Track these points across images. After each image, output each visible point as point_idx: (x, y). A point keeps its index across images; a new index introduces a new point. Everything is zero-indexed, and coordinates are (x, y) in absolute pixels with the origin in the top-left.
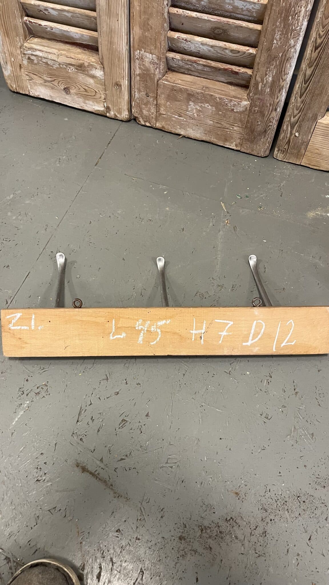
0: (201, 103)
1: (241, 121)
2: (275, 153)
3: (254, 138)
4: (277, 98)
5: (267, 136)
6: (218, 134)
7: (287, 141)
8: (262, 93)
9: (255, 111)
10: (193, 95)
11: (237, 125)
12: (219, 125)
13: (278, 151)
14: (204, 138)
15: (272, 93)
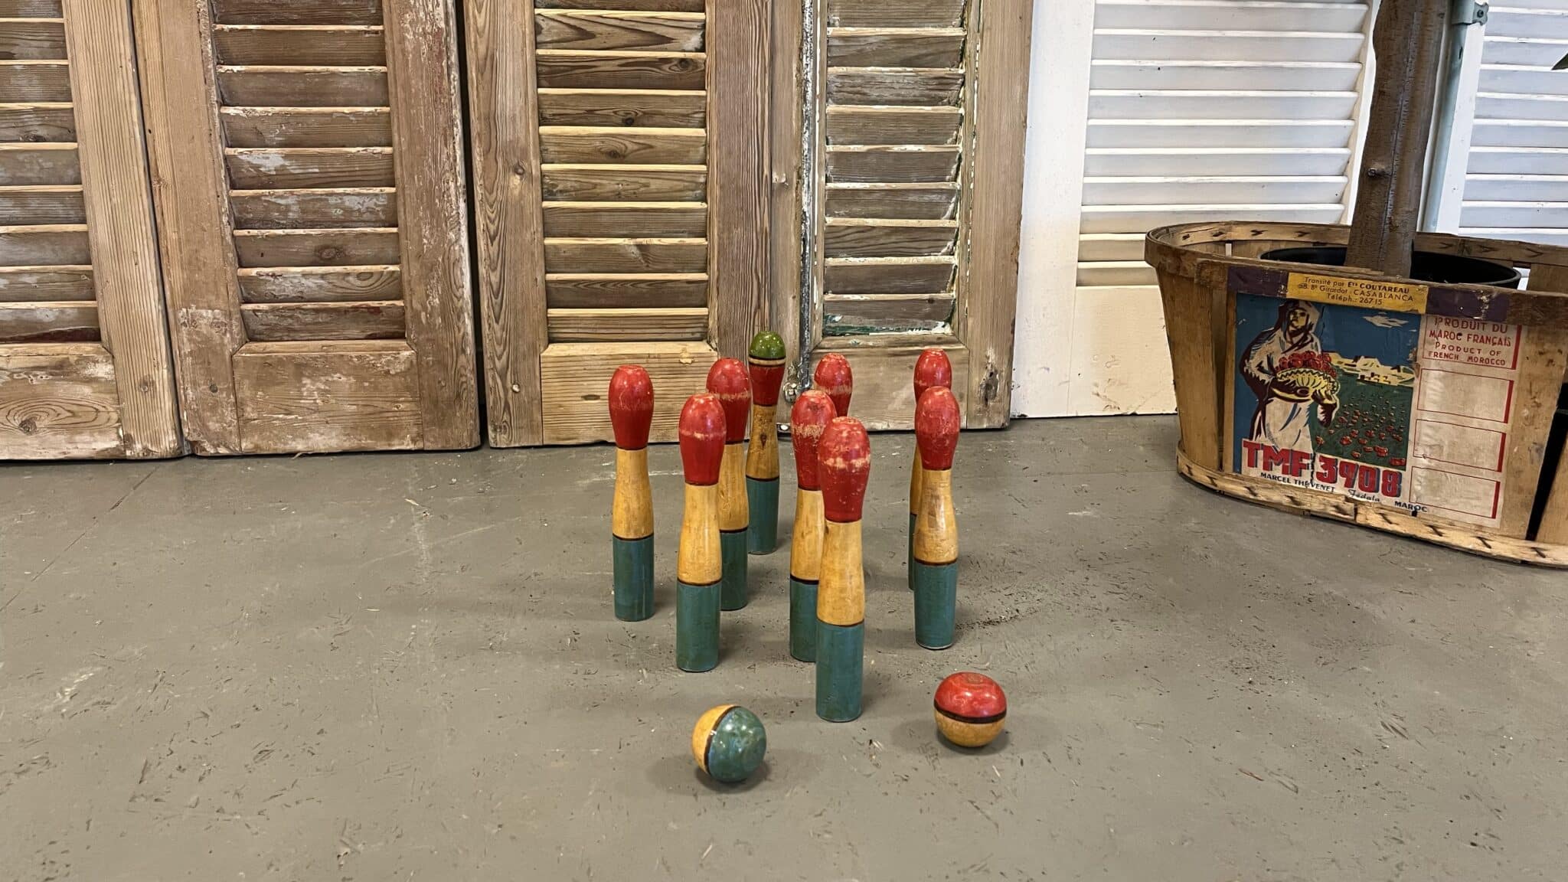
0: (326, 375)
1: (408, 388)
2: (490, 438)
3: (443, 415)
4: (459, 331)
5: (464, 405)
6: (373, 428)
7: (503, 405)
8: (430, 327)
9: (428, 363)
10: (306, 365)
11: (401, 399)
12: (370, 410)
13: (495, 430)
14: (347, 445)
15: (448, 325)
